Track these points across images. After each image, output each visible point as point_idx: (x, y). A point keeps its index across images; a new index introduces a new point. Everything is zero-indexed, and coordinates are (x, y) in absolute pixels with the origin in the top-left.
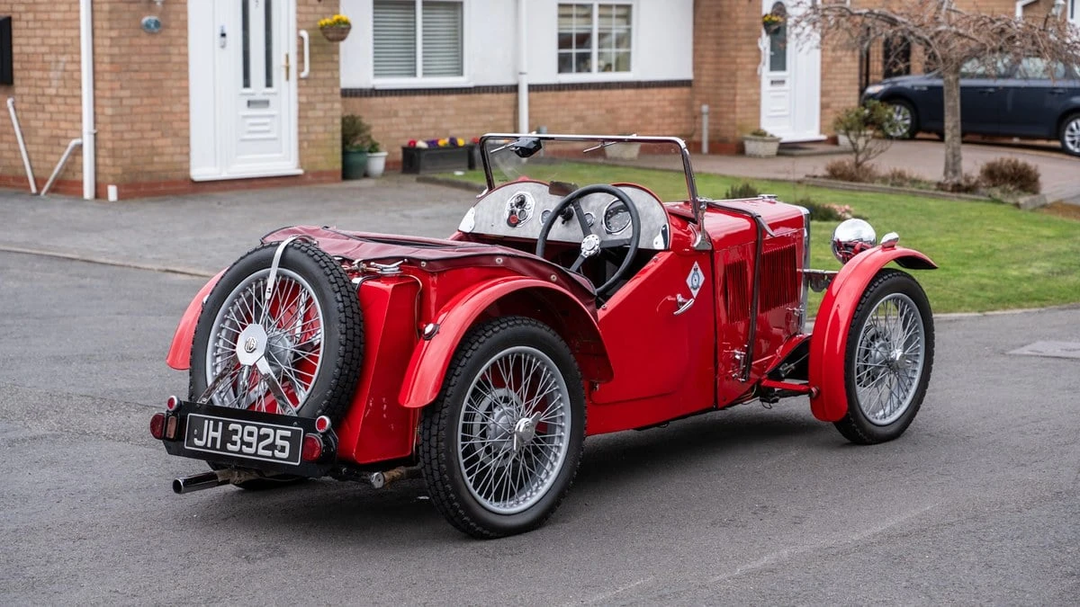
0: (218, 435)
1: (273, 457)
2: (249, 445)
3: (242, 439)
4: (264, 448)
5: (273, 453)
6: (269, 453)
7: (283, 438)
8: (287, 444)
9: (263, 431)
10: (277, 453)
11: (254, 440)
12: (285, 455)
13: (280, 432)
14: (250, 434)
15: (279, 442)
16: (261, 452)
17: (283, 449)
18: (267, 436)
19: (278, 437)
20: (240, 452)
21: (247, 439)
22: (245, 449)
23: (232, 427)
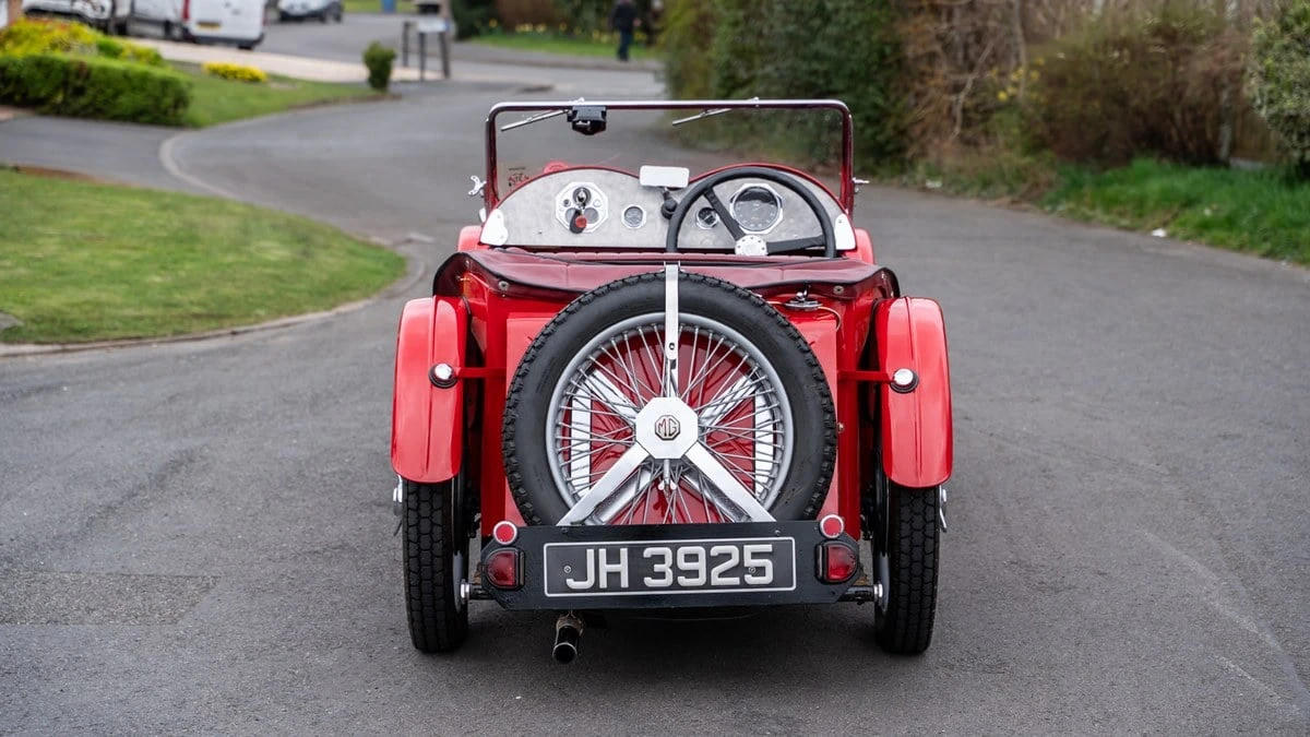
0: (623, 567)
1: (744, 584)
2: (694, 574)
3: (674, 566)
4: (721, 575)
5: (742, 579)
6: (736, 580)
7: (755, 555)
8: (768, 563)
9: (715, 551)
10: (749, 579)
11: (701, 565)
12: (768, 578)
13: (748, 549)
14: (691, 558)
15: (749, 562)
16: (716, 580)
17: (760, 571)
18: (728, 556)
19: (747, 556)
20: (676, 585)
21: (683, 565)
22: (682, 580)
23: (648, 553)
